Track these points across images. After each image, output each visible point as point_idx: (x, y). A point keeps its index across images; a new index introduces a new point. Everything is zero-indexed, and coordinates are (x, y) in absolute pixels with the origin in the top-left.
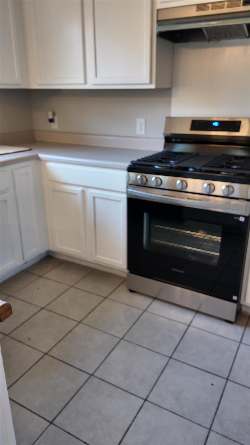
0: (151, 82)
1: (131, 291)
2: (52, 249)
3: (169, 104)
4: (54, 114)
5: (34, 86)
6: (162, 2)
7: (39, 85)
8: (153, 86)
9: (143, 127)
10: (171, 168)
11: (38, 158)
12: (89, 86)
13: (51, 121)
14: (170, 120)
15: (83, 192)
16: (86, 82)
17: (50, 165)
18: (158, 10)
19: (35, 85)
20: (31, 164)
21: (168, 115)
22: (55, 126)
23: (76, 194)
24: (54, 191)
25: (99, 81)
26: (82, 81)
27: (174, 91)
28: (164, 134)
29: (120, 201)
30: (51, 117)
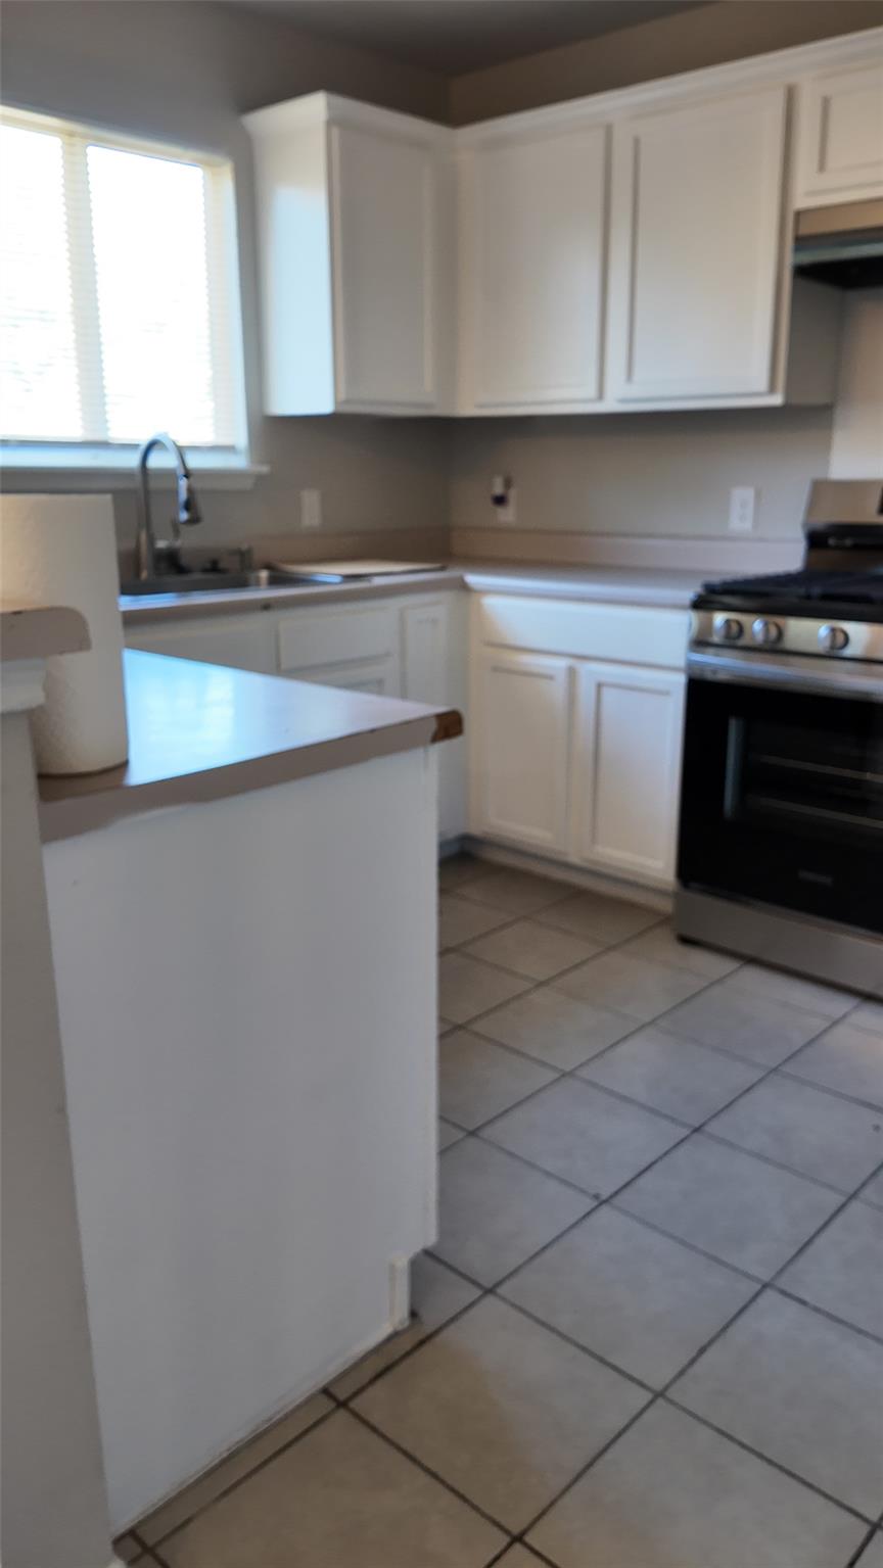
0: (772, 389)
1: (686, 940)
2: (475, 829)
3: (826, 446)
4: (508, 484)
5: (467, 408)
6: (811, 194)
7: (481, 406)
8: (777, 400)
9: (750, 510)
10: (808, 597)
11: (464, 587)
12: (610, 405)
13: (500, 500)
14: (822, 489)
15: (572, 673)
16: (601, 396)
17: (490, 602)
18: (799, 214)
19: (470, 405)
20: (446, 597)
21: (819, 475)
22: (507, 516)
23: (551, 678)
24: (496, 669)
25: (635, 391)
26: (591, 390)
27: (839, 415)
28: (805, 525)
29: (666, 693)
30: (498, 490)
